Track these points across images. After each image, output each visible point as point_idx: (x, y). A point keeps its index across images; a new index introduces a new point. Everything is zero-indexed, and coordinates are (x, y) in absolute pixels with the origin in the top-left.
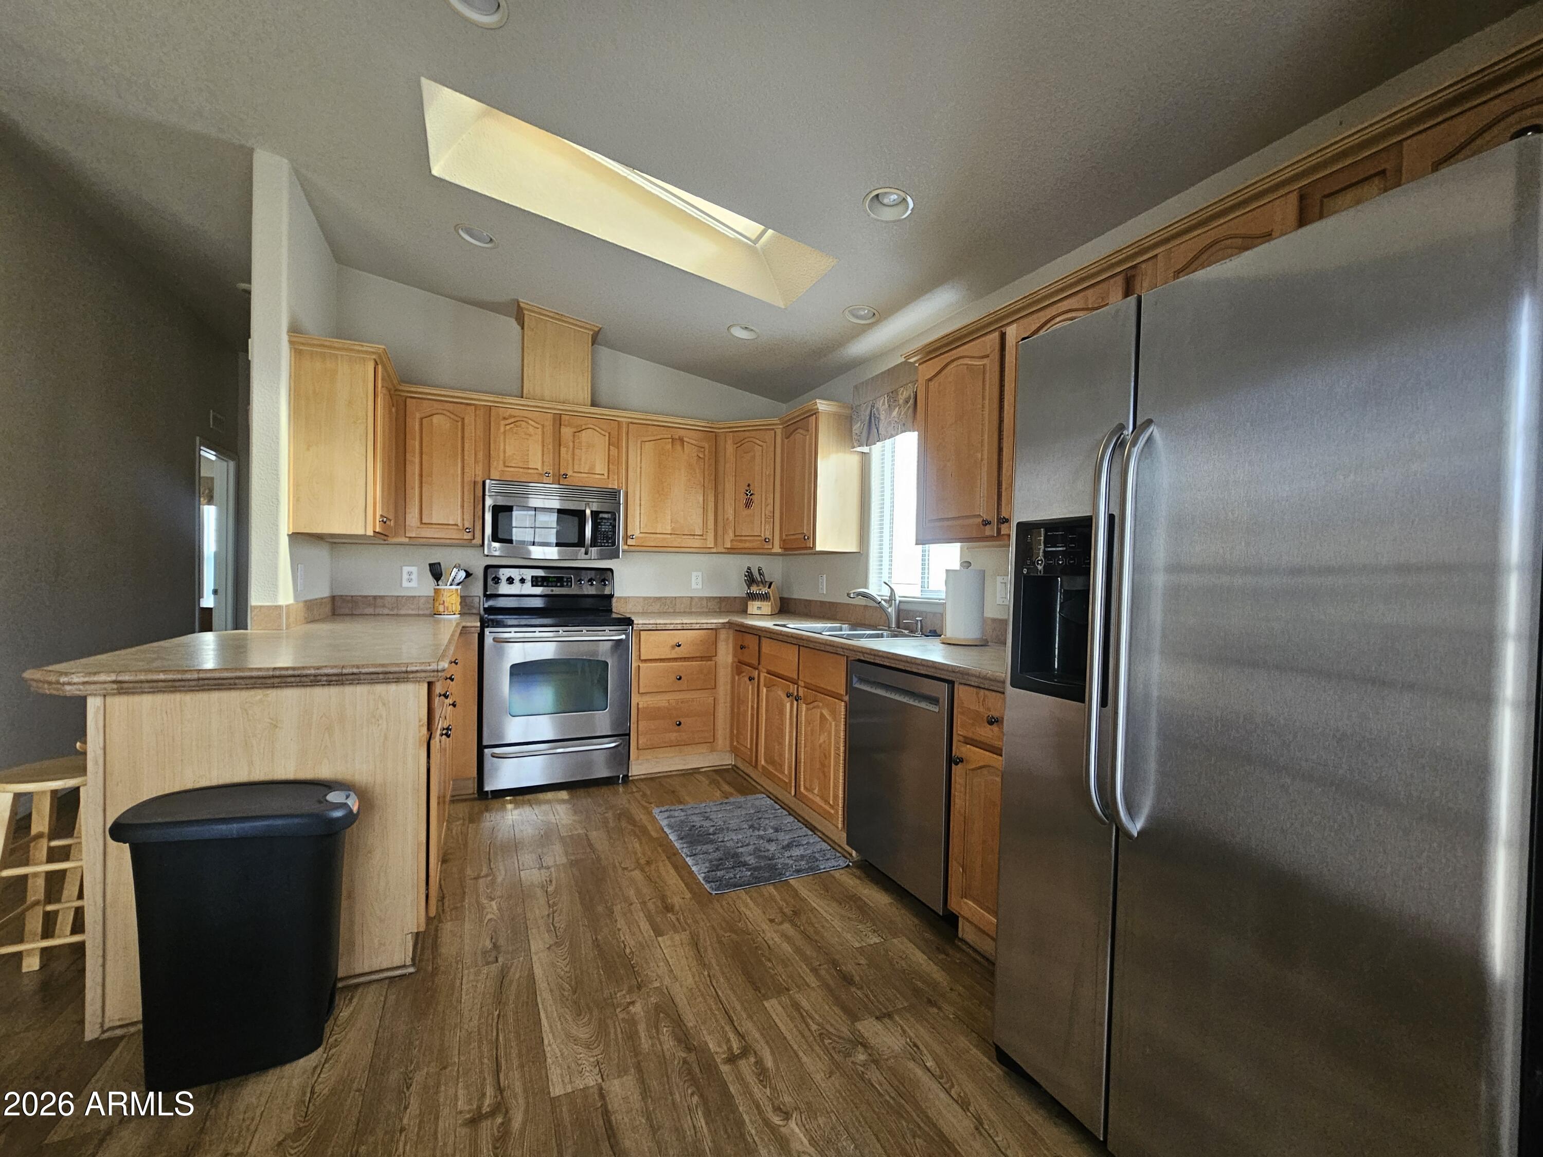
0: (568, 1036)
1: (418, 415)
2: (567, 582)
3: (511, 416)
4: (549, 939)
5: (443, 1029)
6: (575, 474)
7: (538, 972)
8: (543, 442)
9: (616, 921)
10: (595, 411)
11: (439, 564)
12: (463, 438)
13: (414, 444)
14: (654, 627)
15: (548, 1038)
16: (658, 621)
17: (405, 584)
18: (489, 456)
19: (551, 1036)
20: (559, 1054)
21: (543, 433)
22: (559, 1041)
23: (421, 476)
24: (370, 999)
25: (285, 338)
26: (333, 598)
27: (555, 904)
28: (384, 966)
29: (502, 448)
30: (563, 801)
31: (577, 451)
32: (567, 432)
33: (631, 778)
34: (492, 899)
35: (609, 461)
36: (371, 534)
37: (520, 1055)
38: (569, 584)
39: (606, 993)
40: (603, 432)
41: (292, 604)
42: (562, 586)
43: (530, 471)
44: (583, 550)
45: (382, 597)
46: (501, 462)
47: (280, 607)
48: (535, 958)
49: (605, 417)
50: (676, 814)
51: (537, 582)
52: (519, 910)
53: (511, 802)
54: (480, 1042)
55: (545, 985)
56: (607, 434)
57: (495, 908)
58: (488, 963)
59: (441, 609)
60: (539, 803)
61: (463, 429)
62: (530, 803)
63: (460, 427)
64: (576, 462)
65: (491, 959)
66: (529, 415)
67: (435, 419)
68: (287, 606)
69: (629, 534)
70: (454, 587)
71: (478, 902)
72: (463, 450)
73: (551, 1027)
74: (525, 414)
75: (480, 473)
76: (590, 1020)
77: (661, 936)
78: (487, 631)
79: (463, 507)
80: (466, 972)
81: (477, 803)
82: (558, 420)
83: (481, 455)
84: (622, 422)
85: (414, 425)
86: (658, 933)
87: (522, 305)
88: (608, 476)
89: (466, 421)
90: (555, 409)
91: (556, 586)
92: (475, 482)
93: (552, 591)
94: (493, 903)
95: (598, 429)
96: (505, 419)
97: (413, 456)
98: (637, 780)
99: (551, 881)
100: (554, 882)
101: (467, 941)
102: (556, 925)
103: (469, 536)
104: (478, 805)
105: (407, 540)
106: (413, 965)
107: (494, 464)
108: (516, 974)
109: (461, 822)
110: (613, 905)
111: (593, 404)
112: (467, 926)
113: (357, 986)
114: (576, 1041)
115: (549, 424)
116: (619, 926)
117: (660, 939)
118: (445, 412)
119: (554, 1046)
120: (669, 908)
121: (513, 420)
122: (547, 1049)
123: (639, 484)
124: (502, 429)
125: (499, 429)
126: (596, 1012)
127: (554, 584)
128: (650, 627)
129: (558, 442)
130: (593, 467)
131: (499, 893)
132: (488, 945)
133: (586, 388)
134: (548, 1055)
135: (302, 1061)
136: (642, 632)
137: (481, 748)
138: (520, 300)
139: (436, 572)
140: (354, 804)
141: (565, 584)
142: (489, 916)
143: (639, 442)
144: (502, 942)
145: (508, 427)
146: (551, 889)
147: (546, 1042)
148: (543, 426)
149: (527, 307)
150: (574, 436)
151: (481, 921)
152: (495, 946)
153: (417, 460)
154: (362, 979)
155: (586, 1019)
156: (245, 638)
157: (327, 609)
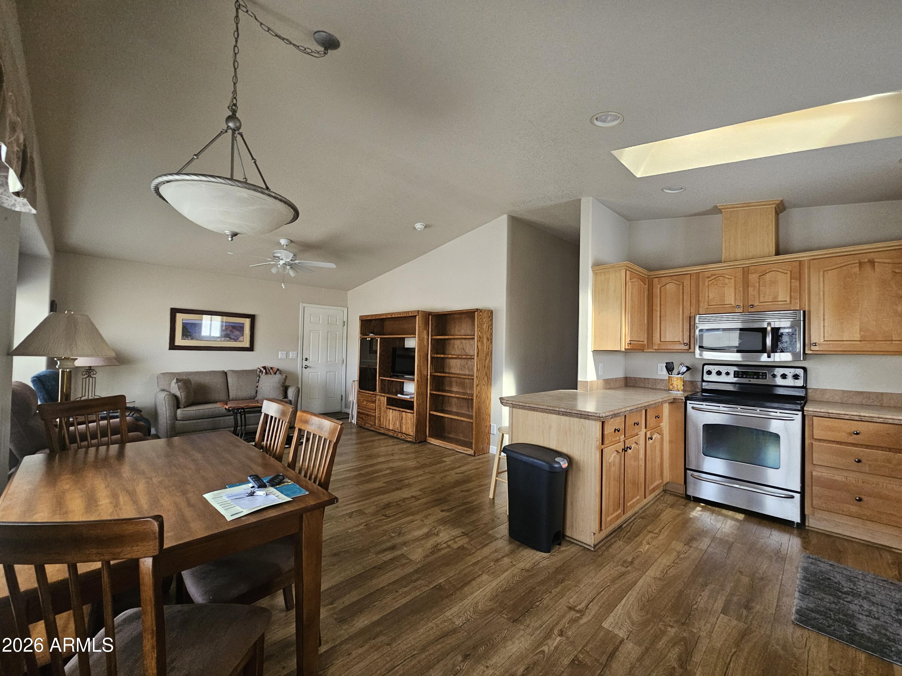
0: (628, 612)
1: (659, 286)
2: (763, 375)
3: (712, 275)
4: (658, 574)
5: (586, 575)
6: (761, 304)
7: (640, 583)
8: (735, 287)
9: (703, 591)
10: (778, 258)
11: (672, 363)
12: (683, 293)
13: (657, 301)
14: (827, 415)
15: (619, 607)
16: (830, 411)
17: (659, 373)
18: (698, 301)
19: (621, 608)
20: (618, 616)
21: (735, 281)
22: (623, 612)
23: (660, 317)
24: (573, 549)
25: (590, 270)
26: (626, 378)
27: (677, 563)
28: (583, 541)
29: (707, 295)
30: (737, 520)
31: (762, 288)
32: (753, 277)
33: (807, 528)
34: (649, 544)
35: (791, 291)
36: (624, 350)
37: (603, 603)
38: (764, 377)
39: (663, 613)
40: (786, 272)
41: (595, 381)
42: (758, 378)
43: (726, 306)
44: (765, 355)
45: (648, 379)
46: (707, 303)
47: (587, 382)
48: (644, 577)
49: (786, 261)
50: (822, 565)
51: (738, 375)
52: (657, 556)
53: (702, 507)
54: (594, 588)
55: (638, 589)
56: (789, 272)
57: (647, 548)
58: (623, 566)
59: (671, 387)
60: (720, 514)
61: (683, 289)
62: (713, 512)
63: (681, 288)
64: (762, 295)
65: (626, 566)
66: (725, 271)
67: (668, 286)
68: (591, 382)
69: (812, 342)
70: (679, 376)
71: (641, 542)
72: (683, 300)
73: (624, 605)
74: (720, 272)
75: (694, 311)
76: (643, 616)
77: (723, 614)
78: (688, 402)
79: (683, 331)
80: (612, 563)
81: (682, 500)
82: (746, 272)
83: (694, 301)
84: (804, 260)
85: (657, 291)
86: (725, 611)
87: (719, 207)
88: (791, 303)
89: (685, 284)
90: (745, 264)
91: (753, 378)
92: (690, 317)
93: (750, 381)
94: (648, 546)
95: (780, 270)
96: (708, 277)
97: (657, 307)
98: (811, 531)
99: (686, 553)
100: (687, 554)
101: (622, 553)
102: (668, 572)
103: (687, 347)
104: (683, 501)
105: (654, 351)
106: (594, 548)
107: (702, 305)
108: (630, 578)
109: (666, 505)
110: (709, 583)
111: (777, 253)
112: (628, 548)
113: (573, 543)
114: (630, 618)
115: (740, 275)
116: (702, 594)
117: (722, 615)
118: (673, 281)
119: (619, 612)
120: (748, 607)
121: (714, 277)
122: (616, 610)
123: (822, 304)
124: (707, 284)
125: (704, 284)
126: (649, 616)
127: (752, 377)
128: (822, 414)
129: (746, 284)
130: (776, 297)
131: (654, 544)
132: (630, 560)
133: (771, 244)
134: (614, 612)
135: (543, 553)
136: (814, 418)
137: (686, 469)
138: (718, 205)
139: (670, 368)
140: (564, 464)
141: (761, 377)
142: (641, 550)
143: (821, 273)
144: (636, 562)
145: (710, 282)
146: (682, 556)
147: (617, 608)
148: (735, 277)
149: (722, 207)
150: (759, 279)
151: (636, 549)
152: (632, 563)
153: (658, 309)
154: (575, 542)
155: (642, 614)
156: (576, 394)
157: (622, 383)
